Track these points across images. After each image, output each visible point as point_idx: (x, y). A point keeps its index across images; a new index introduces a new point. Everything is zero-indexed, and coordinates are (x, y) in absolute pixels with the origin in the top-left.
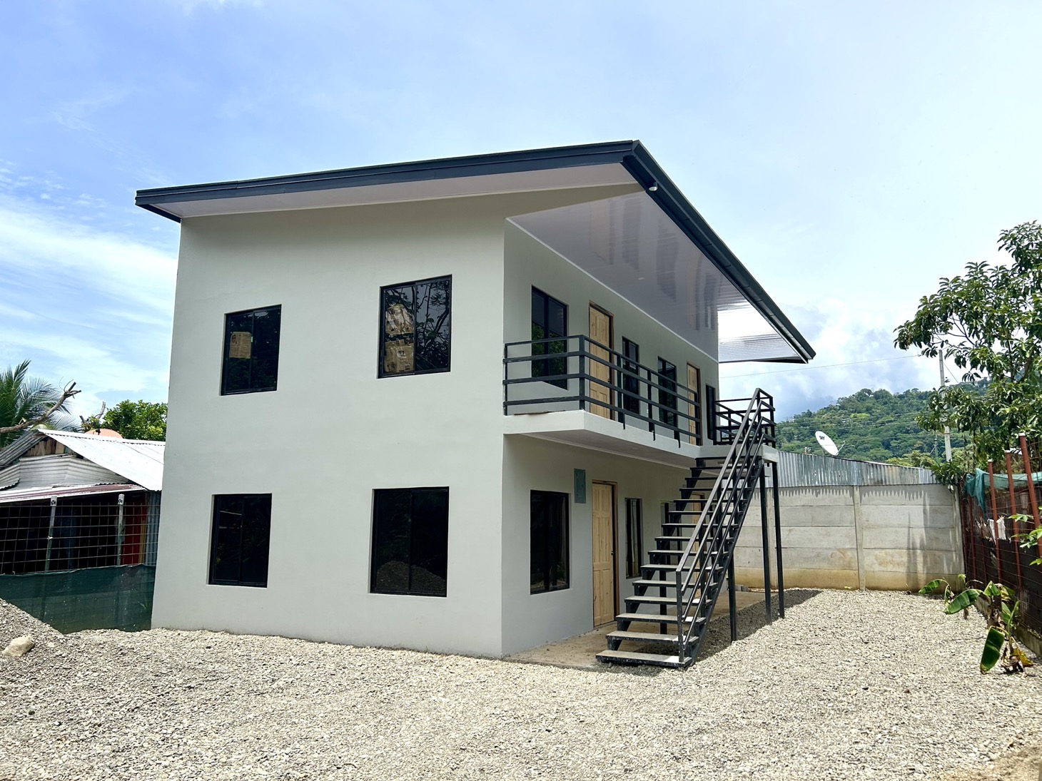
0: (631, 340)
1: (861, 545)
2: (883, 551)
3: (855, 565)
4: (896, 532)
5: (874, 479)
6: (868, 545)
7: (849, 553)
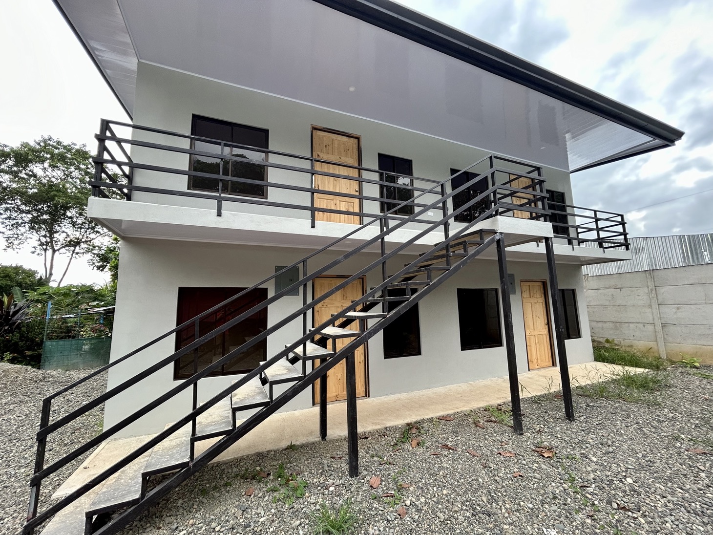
0: (397, 156)
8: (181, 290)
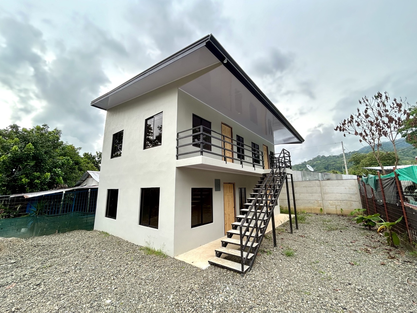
0: (240, 136)
1: (324, 199)
2: (332, 201)
3: (322, 205)
4: (336, 195)
5: (327, 178)
6: (326, 199)
7: (320, 202)
8: (192, 189)
